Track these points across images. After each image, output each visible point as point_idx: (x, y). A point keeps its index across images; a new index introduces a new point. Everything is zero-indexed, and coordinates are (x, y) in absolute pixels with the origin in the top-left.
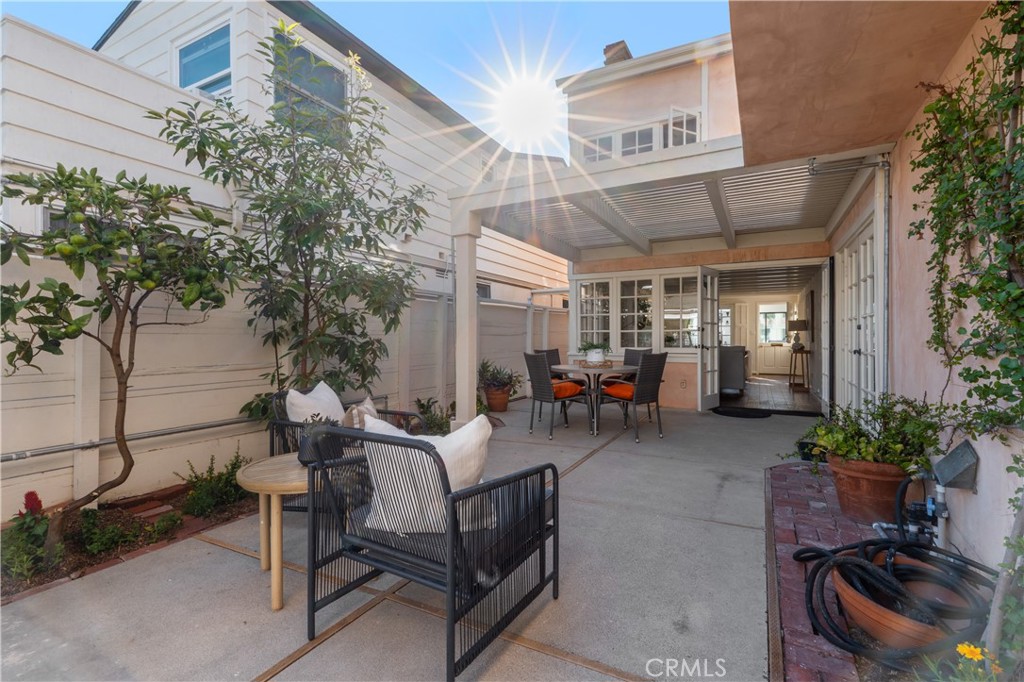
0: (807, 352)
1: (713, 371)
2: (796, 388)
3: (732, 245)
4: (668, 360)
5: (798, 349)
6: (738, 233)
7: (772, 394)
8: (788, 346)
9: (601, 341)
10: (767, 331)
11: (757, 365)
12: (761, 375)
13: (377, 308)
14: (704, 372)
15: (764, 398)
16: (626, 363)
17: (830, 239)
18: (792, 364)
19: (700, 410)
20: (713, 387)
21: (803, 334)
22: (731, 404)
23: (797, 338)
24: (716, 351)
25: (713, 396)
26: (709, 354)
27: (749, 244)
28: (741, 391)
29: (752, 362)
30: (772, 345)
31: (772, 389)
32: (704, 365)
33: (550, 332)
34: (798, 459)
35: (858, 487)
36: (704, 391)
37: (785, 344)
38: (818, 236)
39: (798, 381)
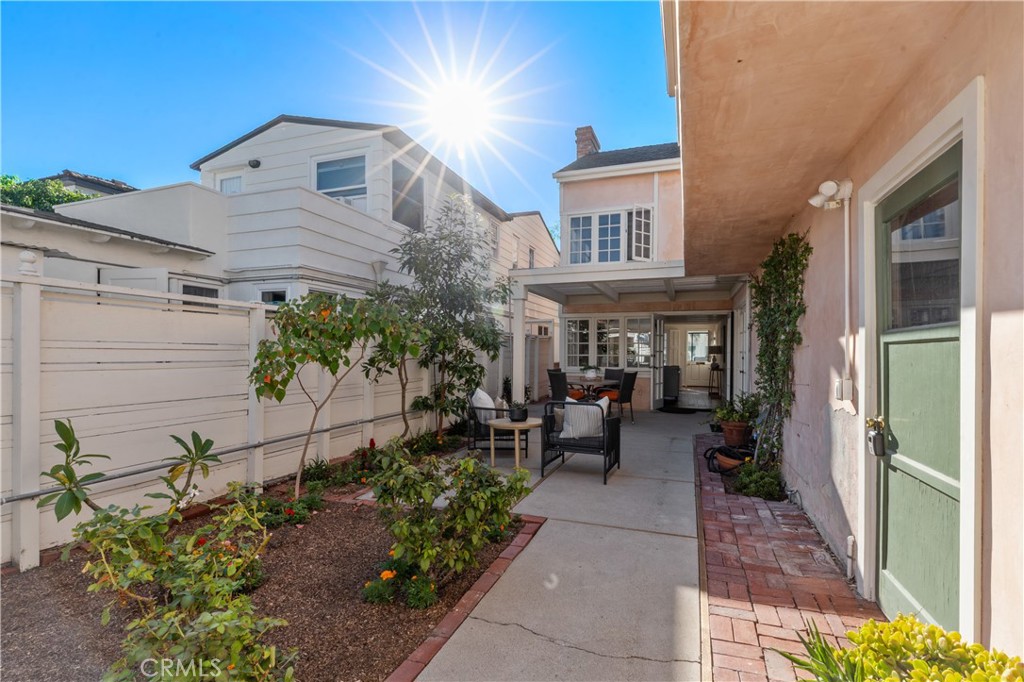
0: (721, 370)
1: (660, 384)
2: (713, 396)
3: (673, 299)
4: (638, 376)
5: (715, 367)
6: (676, 292)
7: (697, 399)
8: (708, 364)
9: (595, 364)
10: (693, 348)
11: (686, 379)
12: (689, 387)
13: (484, 346)
14: (655, 384)
15: (692, 402)
16: (606, 378)
17: (732, 299)
18: (711, 379)
19: (652, 408)
20: (660, 395)
21: (718, 356)
22: (671, 405)
23: (714, 359)
24: (662, 370)
25: (660, 400)
26: (657, 371)
27: (684, 299)
28: (677, 398)
29: (683, 377)
30: (698, 364)
31: (697, 397)
32: (654, 380)
33: (540, 355)
34: (710, 431)
35: (732, 434)
36: (654, 397)
37: (706, 363)
38: (725, 296)
39: (714, 391)
